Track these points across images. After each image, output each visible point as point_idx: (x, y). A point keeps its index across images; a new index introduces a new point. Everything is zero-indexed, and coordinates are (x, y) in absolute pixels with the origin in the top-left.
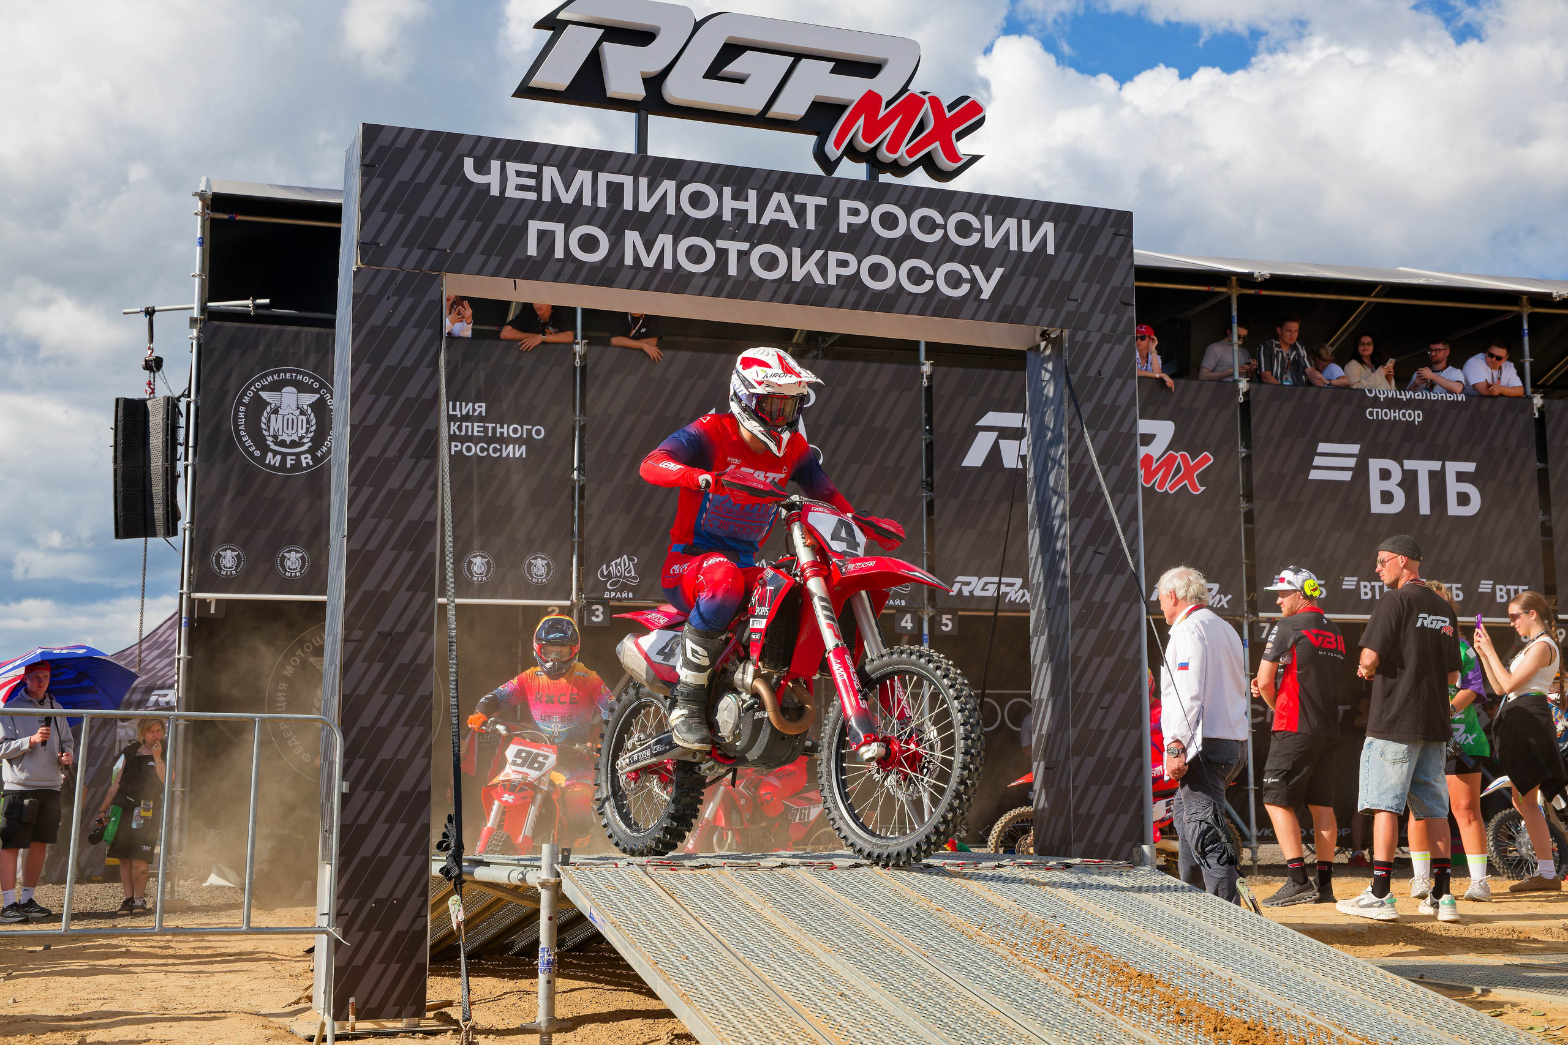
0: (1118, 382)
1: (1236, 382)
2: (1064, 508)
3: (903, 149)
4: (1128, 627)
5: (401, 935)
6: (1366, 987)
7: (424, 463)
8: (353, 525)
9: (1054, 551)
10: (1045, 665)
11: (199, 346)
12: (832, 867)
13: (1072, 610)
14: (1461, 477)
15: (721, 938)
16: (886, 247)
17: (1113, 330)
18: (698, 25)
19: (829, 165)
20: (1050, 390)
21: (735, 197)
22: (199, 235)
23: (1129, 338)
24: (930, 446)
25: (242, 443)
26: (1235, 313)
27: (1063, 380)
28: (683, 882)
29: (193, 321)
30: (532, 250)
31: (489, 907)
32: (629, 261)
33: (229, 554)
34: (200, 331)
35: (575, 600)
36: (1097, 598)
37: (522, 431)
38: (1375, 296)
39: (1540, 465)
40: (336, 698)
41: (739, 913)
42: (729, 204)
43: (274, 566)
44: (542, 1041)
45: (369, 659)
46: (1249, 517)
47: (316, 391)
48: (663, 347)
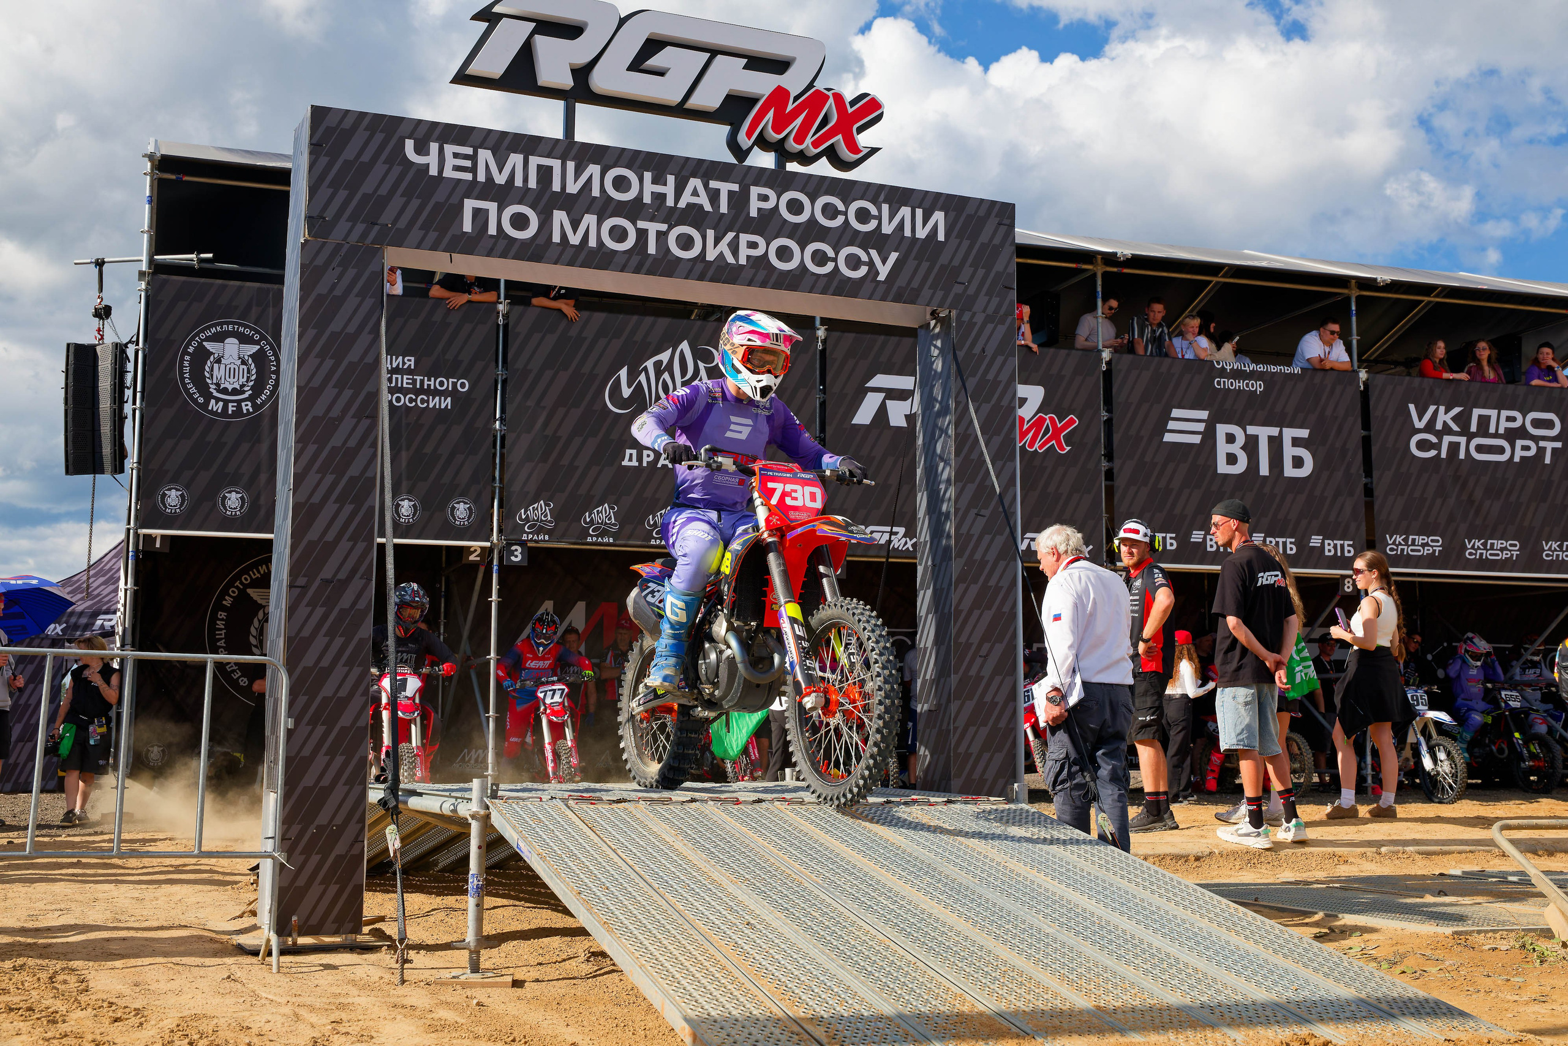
0: (1000, 359)
1: (1100, 352)
2: (950, 473)
3: (809, 140)
4: (1005, 583)
5: (340, 858)
6: (1212, 915)
7: (365, 423)
8: (299, 479)
9: (940, 513)
10: (930, 616)
11: (147, 298)
12: (737, 802)
13: (956, 567)
14: (1296, 442)
15: (637, 869)
16: (793, 231)
17: (996, 311)
18: (622, 21)
19: (741, 154)
20: (938, 366)
21: (655, 181)
22: (148, 194)
23: (1010, 319)
24: (823, 404)
25: (187, 390)
26: (1099, 289)
27: (950, 356)
28: (602, 816)
29: (142, 274)
30: (467, 227)
31: (418, 829)
32: (556, 238)
33: (173, 493)
34: (148, 284)
35: (495, 541)
36: (978, 556)
37: (448, 384)
38: (1223, 276)
39: (1364, 433)
40: (282, 639)
41: (654, 846)
42: (649, 188)
43: (215, 505)
44: (471, 958)
45: (312, 604)
46: (1109, 475)
47: (257, 343)
48: (578, 307)
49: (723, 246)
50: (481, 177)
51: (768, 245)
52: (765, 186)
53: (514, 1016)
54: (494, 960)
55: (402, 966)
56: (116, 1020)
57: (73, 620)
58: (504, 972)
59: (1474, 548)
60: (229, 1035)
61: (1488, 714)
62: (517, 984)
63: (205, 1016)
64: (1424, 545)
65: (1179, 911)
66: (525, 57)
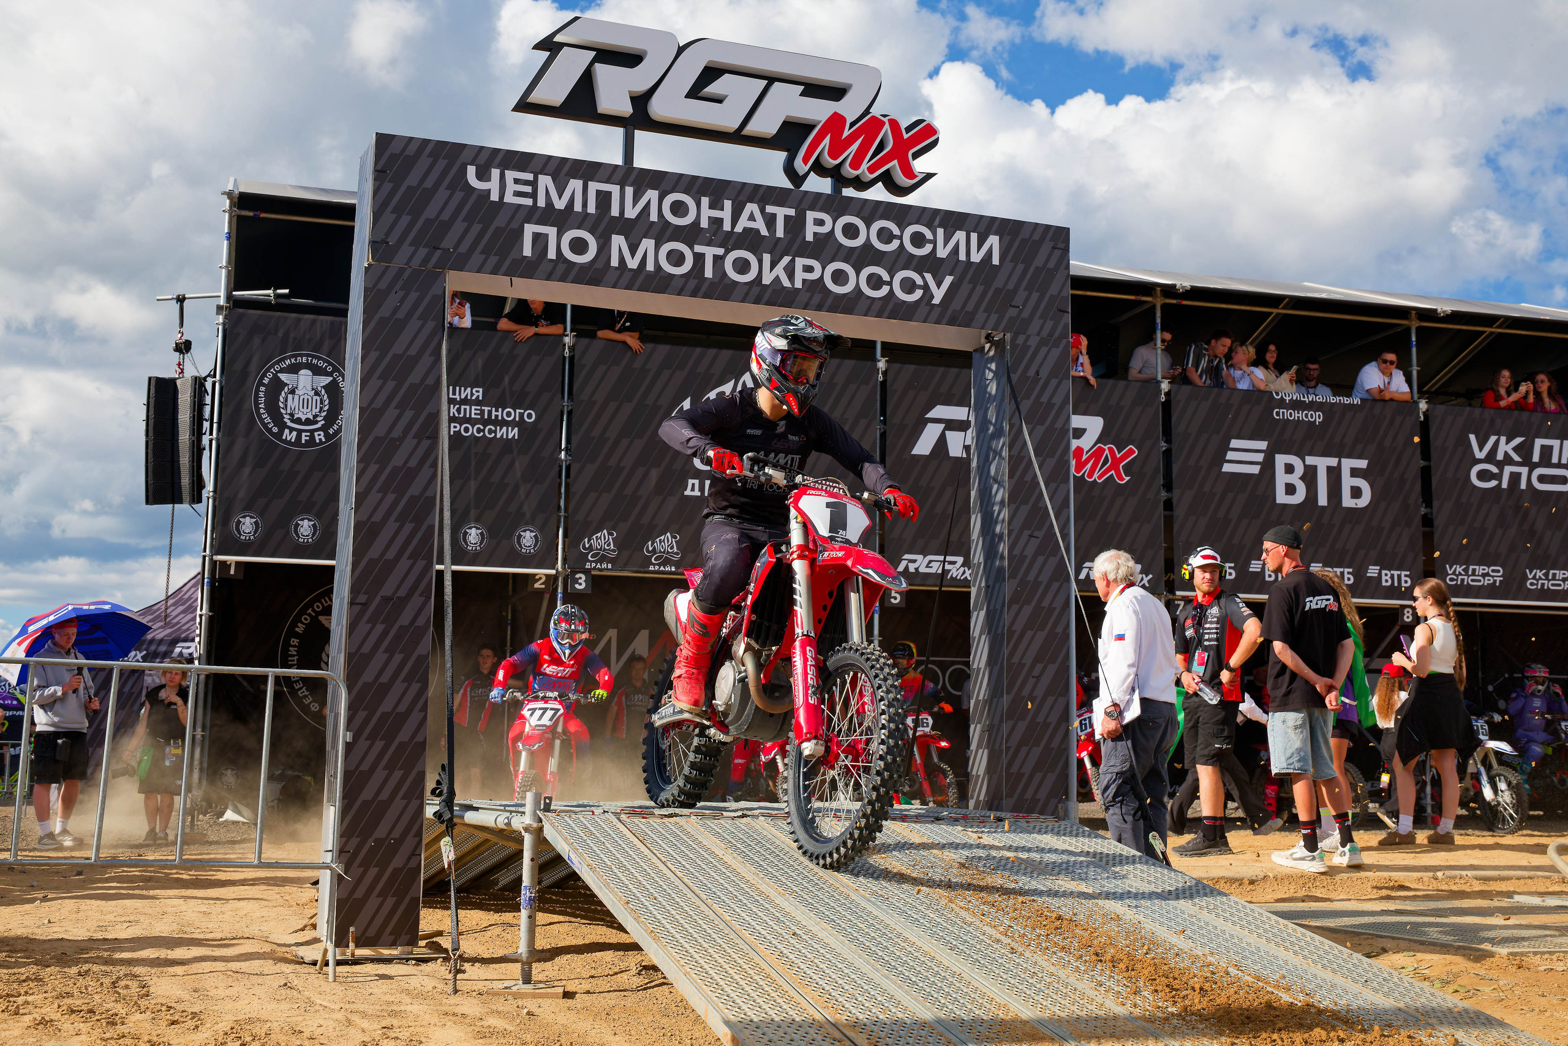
0: (1054, 382)
1: (1159, 383)
2: (1003, 495)
3: (864, 166)
4: (1058, 604)
5: (397, 871)
6: (1261, 931)
7: (426, 443)
8: (360, 498)
9: (994, 534)
10: (983, 637)
11: (225, 331)
13: (1008, 588)
14: (1355, 473)
15: (686, 880)
16: (848, 255)
17: (1050, 335)
18: (681, 50)
19: (797, 179)
20: (993, 388)
21: (712, 206)
22: (226, 230)
23: (1064, 341)
24: (883, 435)
25: (262, 420)
26: (1159, 321)
27: (1004, 380)
28: (653, 829)
29: (220, 308)
30: (527, 251)
31: (478, 847)
32: (615, 262)
33: (248, 520)
34: (225, 318)
35: (560, 569)
36: (1031, 577)
37: (515, 414)
38: (1283, 308)
39: (1423, 463)
40: (342, 655)
41: (704, 859)
42: (707, 213)
43: (288, 533)
44: (523, 970)
45: (373, 621)
46: (1168, 505)
47: (330, 374)
48: (642, 339)
49: (779, 270)
50: (541, 203)
51: (824, 268)
52: (821, 210)
53: (562, 1025)
54: (547, 973)
55: (455, 976)
56: (173, 1023)
57: (153, 648)
58: (556, 983)
59: (1535, 578)
60: (282, 1038)
61: (1548, 745)
62: (568, 995)
63: (259, 1020)
64: (1484, 575)
65: (1228, 927)
66: (586, 85)
